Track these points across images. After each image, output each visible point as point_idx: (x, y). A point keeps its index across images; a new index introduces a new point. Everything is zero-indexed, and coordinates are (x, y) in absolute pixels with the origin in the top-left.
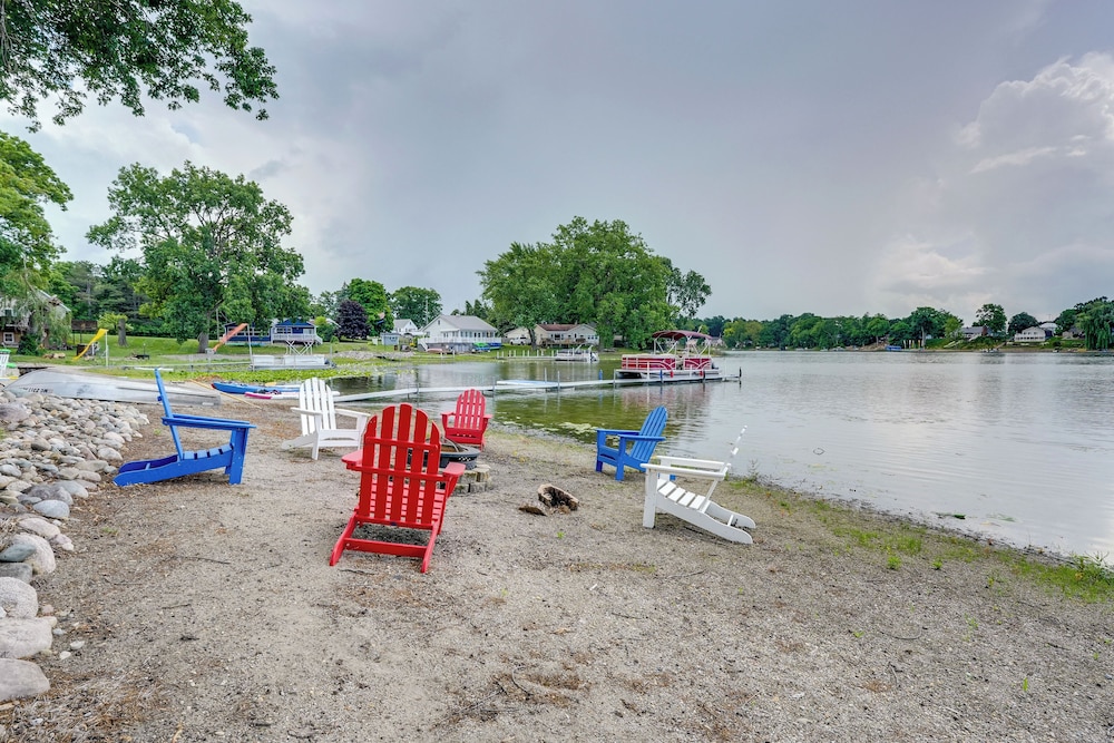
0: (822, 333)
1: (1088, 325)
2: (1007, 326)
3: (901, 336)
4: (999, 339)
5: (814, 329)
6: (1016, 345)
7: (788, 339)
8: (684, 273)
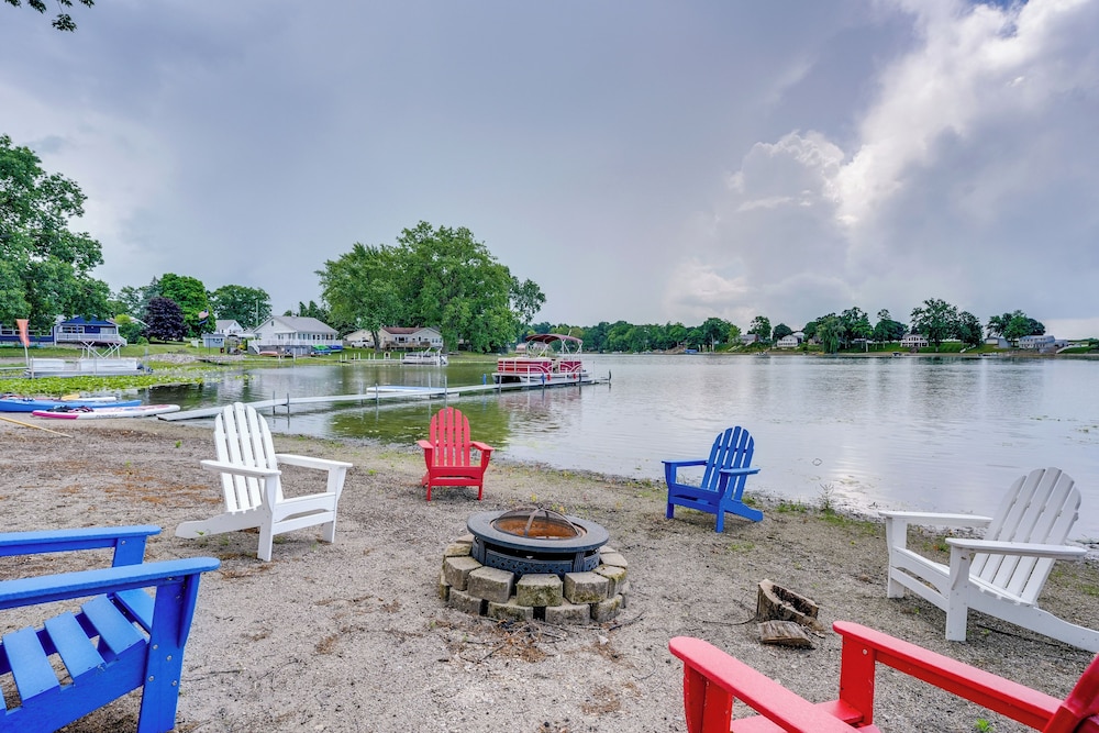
0: (634, 338)
1: (825, 334)
2: (772, 334)
3: (696, 342)
4: (767, 344)
5: (627, 335)
6: (779, 349)
7: (605, 343)
8: (522, 281)
